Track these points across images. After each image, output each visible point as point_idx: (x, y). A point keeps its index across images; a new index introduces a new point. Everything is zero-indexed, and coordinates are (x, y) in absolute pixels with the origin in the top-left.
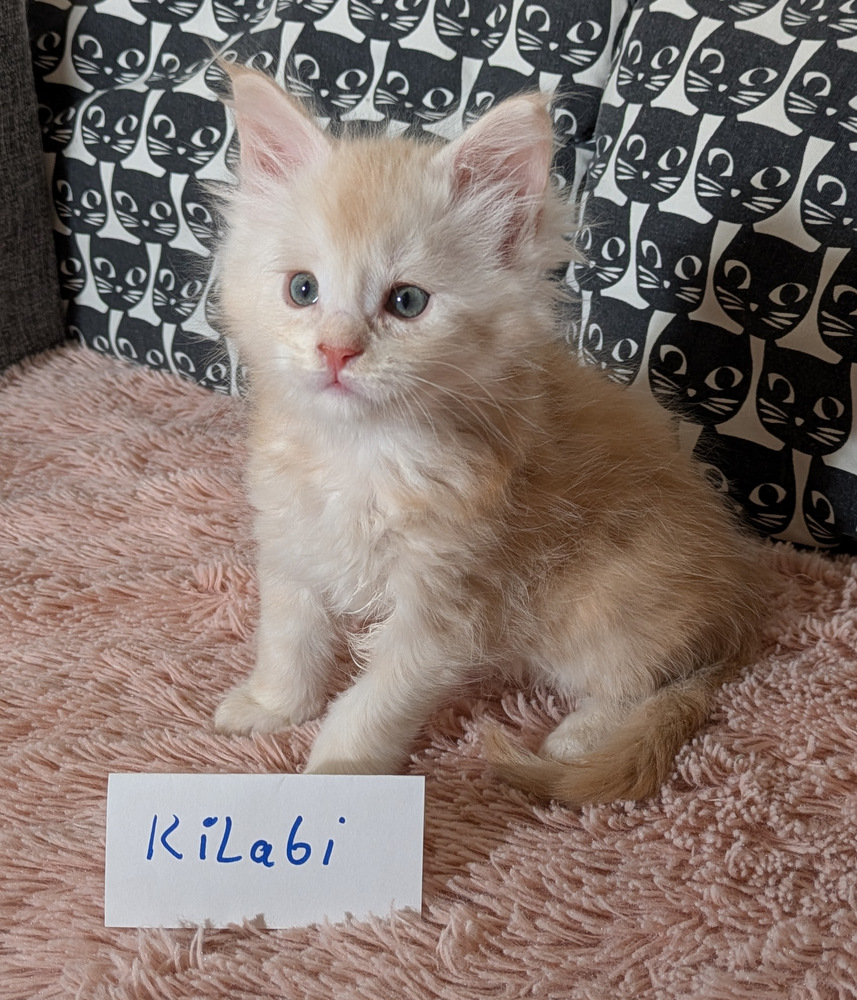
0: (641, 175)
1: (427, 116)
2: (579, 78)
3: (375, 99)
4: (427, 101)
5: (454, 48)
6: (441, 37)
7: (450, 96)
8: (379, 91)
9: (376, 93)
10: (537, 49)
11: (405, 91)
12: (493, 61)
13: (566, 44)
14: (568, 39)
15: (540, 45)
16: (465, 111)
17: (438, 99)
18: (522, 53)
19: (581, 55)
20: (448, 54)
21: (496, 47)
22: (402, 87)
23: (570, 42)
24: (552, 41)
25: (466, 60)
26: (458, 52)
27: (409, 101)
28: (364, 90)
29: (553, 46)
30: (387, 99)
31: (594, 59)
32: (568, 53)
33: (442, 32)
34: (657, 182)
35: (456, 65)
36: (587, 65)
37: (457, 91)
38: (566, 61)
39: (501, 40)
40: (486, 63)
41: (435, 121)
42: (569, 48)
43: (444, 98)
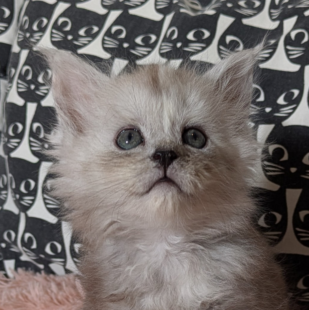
0: (30, 88)
31: (6, 29)
34: (38, 90)
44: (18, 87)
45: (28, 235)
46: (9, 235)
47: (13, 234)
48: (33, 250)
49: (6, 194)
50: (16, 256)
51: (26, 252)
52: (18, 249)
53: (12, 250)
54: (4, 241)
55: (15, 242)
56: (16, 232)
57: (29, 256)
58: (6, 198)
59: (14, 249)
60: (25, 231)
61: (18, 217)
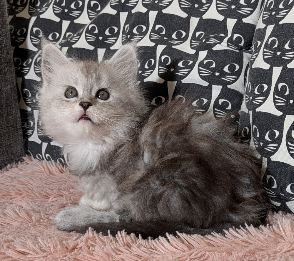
0: (277, 54)
1: (174, 42)
2: (245, 20)
3: (150, 37)
4: (174, 36)
5: (187, 13)
6: (181, 8)
7: (184, 34)
8: (152, 33)
9: (150, 35)
10: (226, 8)
11: (164, 33)
12: (205, 17)
13: (239, 6)
14: (240, 3)
15: (227, 7)
16: (191, 40)
17: (179, 35)
18: (219, 11)
19: (246, 10)
20: (184, 15)
21: (206, 10)
22: (162, 31)
23: (241, 4)
24: (233, 5)
25: (192, 18)
26: (188, 15)
27: (166, 37)
28: (145, 34)
29: (233, 7)
30: (156, 37)
31: (252, 12)
32: (240, 10)
33: (182, 6)
34: (285, 55)
35: (187, 20)
36: (248, 15)
37: (187, 32)
38: (239, 13)
39: (209, 7)
40: (201, 19)
41: (178, 44)
42: (240, 7)
43: (182, 34)
44: (264, 55)
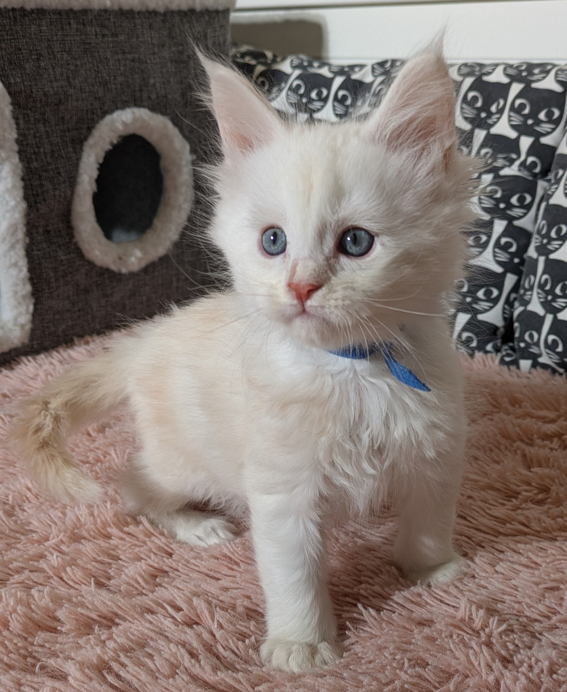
2: (543, 140)
5: (471, 124)
6: (464, 117)
10: (520, 123)
12: (494, 131)
13: (538, 121)
14: (539, 118)
15: (522, 121)
18: (511, 126)
19: (546, 127)
20: (467, 127)
21: (496, 123)
23: (541, 120)
24: (529, 119)
25: (477, 130)
26: (473, 126)
29: (530, 122)
31: (554, 130)
32: (538, 126)
35: (471, 133)
36: (548, 133)
38: (537, 130)
39: (499, 118)
40: (489, 132)
45: (551, 337)
46: (531, 336)
47: (536, 335)
48: (558, 353)
49: (531, 295)
50: (534, 358)
51: (548, 354)
52: (540, 350)
53: (531, 350)
54: (524, 341)
55: (537, 344)
56: (540, 334)
57: (551, 358)
58: (531, 299)
59: (534, 350)
60: (549, 333)
61: (541, 320)
